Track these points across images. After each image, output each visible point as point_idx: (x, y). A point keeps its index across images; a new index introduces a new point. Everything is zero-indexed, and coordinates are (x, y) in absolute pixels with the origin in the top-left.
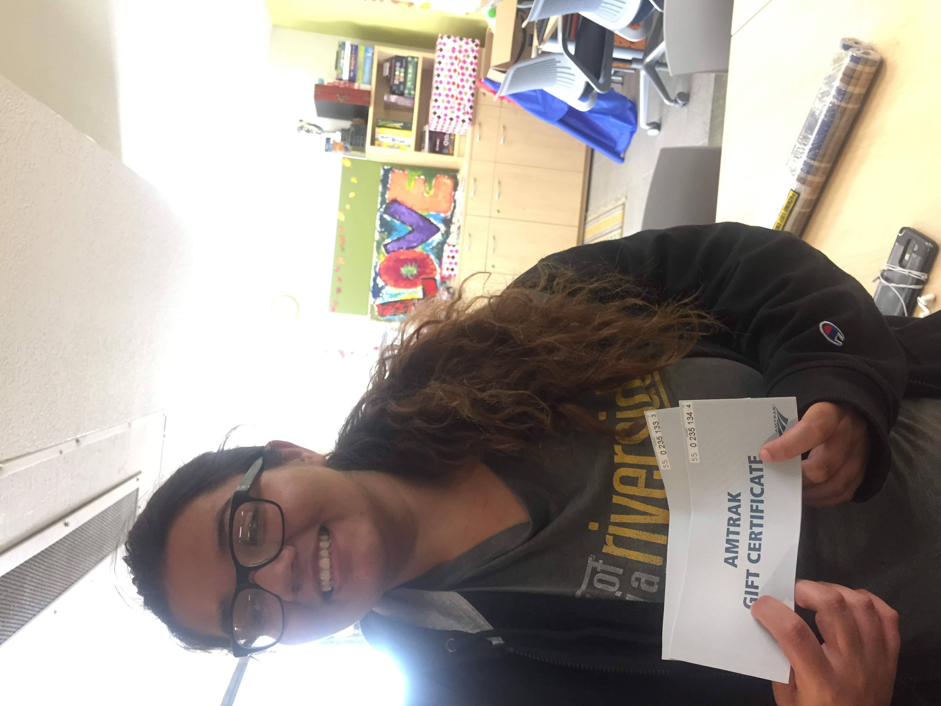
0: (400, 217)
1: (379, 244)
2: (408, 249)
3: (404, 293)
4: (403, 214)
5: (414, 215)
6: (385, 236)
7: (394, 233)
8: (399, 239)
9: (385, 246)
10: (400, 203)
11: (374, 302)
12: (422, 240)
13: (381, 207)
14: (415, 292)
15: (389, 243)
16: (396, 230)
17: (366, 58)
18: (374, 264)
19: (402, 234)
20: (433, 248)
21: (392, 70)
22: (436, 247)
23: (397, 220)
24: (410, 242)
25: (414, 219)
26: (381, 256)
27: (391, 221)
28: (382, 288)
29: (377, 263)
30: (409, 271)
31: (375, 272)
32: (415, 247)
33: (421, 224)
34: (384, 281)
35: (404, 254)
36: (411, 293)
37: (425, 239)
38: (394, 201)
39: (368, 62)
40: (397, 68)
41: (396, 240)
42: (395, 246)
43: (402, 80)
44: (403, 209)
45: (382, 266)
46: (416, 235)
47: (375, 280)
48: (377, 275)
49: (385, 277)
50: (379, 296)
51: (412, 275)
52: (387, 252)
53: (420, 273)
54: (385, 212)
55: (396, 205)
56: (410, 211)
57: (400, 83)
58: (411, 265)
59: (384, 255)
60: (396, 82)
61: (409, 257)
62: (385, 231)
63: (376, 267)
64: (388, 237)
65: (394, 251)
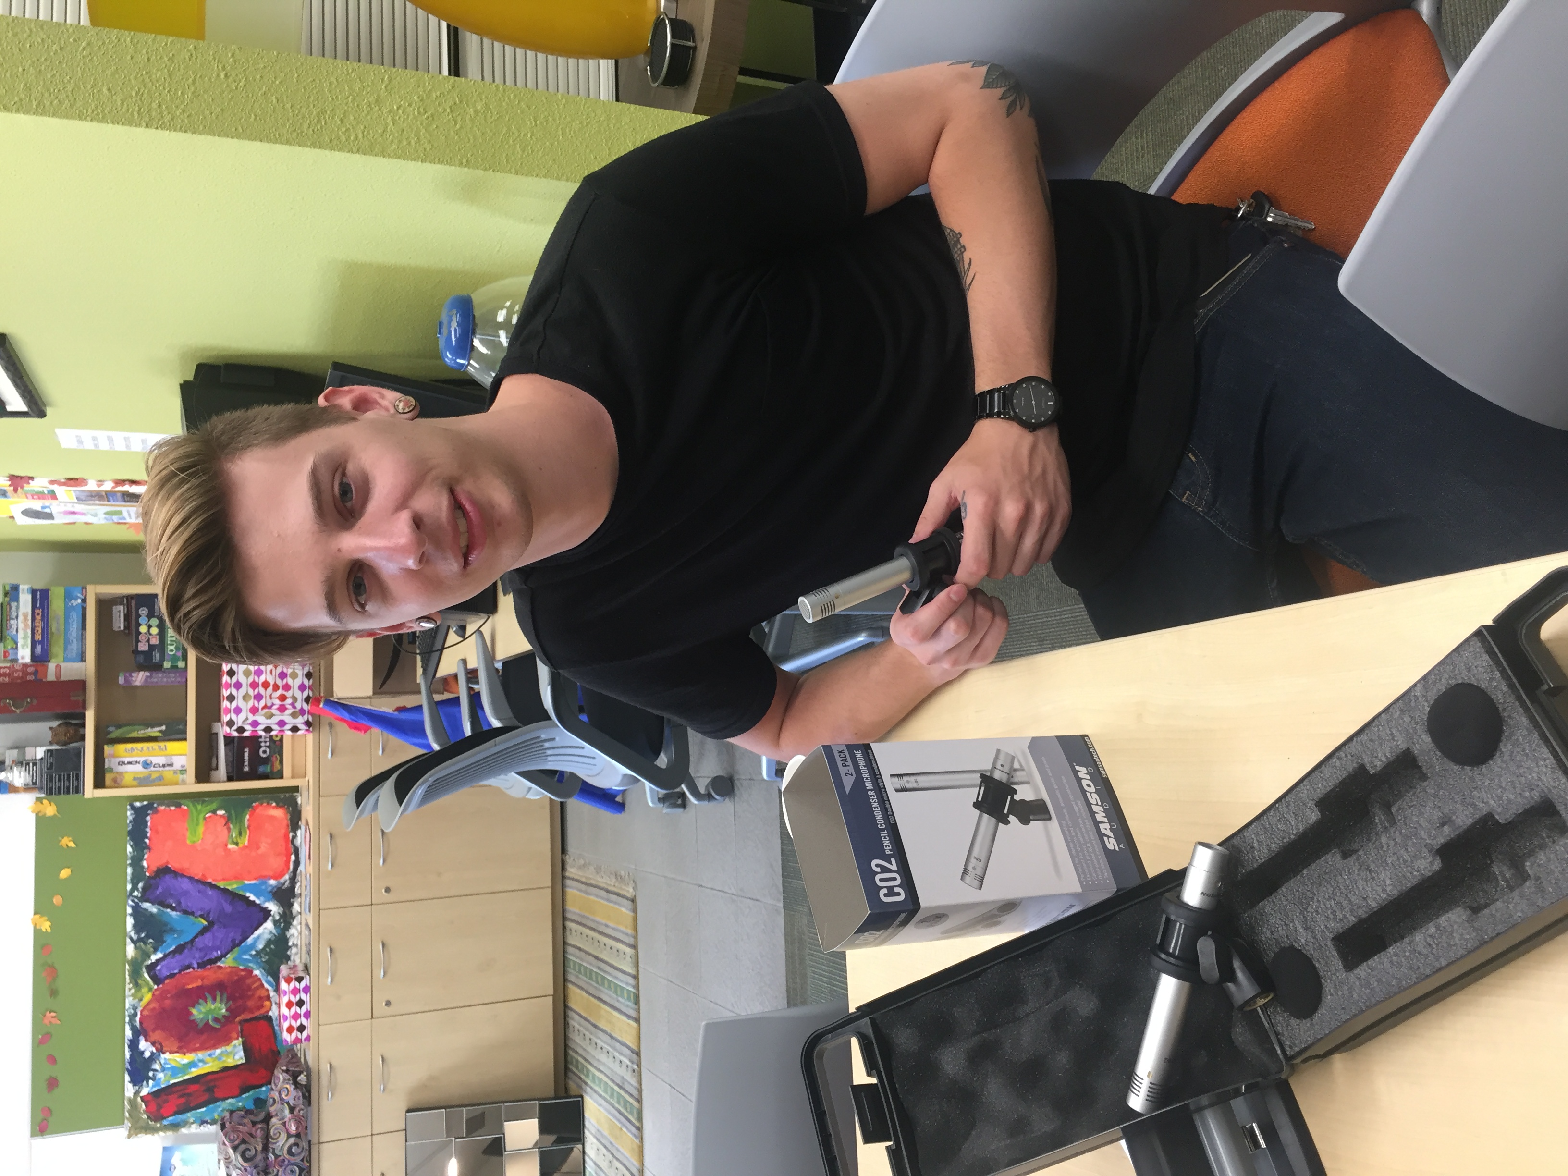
0: (179, 903)
1: (136, 966)
2: (201, 966)
3: (202, 1061)
4: (186, 893)
5: (210, 892)
6: (149, 948)
7: (168, 939)
8: (180, 949)
9: (151, 968)
10: (175, 874)
11: (137, 1093)
12: (233, 940)
13: (135, 888)
14: (228, 1054)
15: (158, 961)
16: (172, 930)
17: (68, 610)
18: (129, 1011)
19: (187, 938)
20: (258, 953)
21: (131, 621)
22: (264, 949)
23: (173, 909)
24: (206, 950)
25: (210, 901)
26: (145, 990)
27: (160, 913)
28: (153, 1058)
29: (135, 1008)
30: (210, 1011)
31: (133, 1028)
32: (218, 959)
33: (228, 909)
34: (153, 1044)
35: (195, 979)
36: (219, 1058)
37: (238, 938)
38: (164, 871)
39: (75, 617)
40: (143, 620)
41: (173, 952)
42: (174, 964)
43: (155, 641)
44: (185, 885)
45: (146, 1013)
46: (219, 933)
47: (134, 1045)
48: (136, 1033)
49: (157, 1035)
50: (148, 1078)
51: (216, 1020)
52: (156, 980)
53: (233, 1013)
54: (144, 898)
55: (168, 879)
56: (201, 887)
57: (152, 648)
58: (214, 999)
59: (150, 989)
60: (143, 647)
61: (207, 982)
62: (148, 936)
63: (133, 1016)
64: (156, 950)
65: (172, 976)
